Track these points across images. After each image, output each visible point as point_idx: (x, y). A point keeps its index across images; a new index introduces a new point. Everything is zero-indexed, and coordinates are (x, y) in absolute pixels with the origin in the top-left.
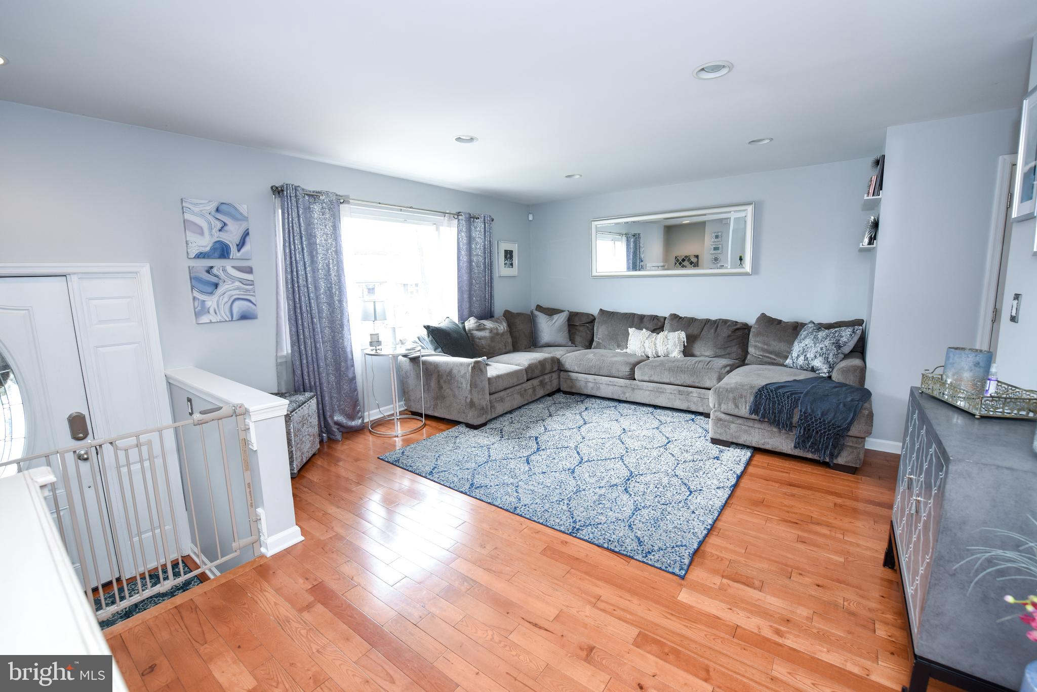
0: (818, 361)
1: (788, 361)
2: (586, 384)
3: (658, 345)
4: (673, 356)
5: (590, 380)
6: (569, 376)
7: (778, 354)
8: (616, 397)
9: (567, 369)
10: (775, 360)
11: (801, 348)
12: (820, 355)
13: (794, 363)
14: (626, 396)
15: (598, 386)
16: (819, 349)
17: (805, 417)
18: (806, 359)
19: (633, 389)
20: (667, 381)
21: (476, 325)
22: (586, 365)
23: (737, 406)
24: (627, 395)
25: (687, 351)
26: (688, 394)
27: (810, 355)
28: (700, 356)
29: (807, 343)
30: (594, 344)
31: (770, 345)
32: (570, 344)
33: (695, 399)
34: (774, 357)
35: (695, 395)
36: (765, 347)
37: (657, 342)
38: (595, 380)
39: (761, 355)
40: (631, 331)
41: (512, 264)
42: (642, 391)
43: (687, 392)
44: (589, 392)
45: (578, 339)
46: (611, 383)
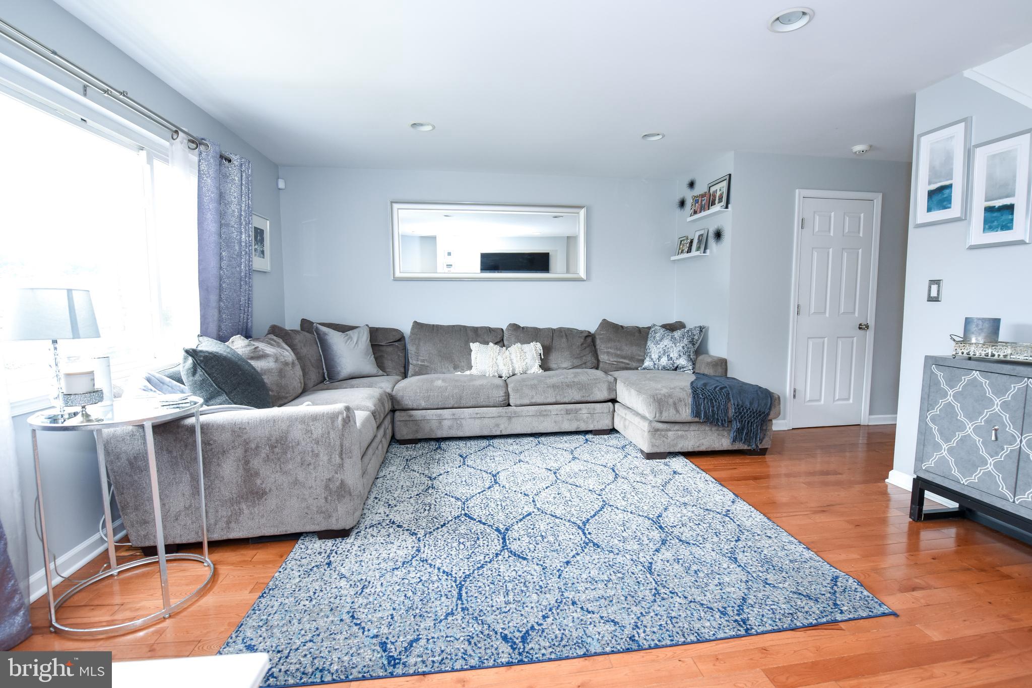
0: (684, 360)
1: (647, 363)
2: (440, 423)
3: (514, 361)
4: (532, 372)
5: (446, 417)
6: (411, 416)
7: (631, 358)
8: (486, 433)
9: (405, 407)
10: (628, 364)
11: (661, 349)
12: (684, 354)
13: (655, 364)
14: (500, 429)
15: (458, 422)
16: (681, 348)
17: (739, 409)
18: (670, 359)
19: (510, 418)
20: (553, 400)
21: (248, 349)
22: (438, 396)
23: (677, 411)
24: (502, 427)
25: (545, 366)
26: (577, 411)
27: (674, 355)
28: (556, 369)
29: (665, 344)
30: (411, 369)
31: (622, 350)
32: (381, 372)
33: (585, 416)
34: (627, 361)
35: (584, 411)
36: (619, 352)
37: (513, 357)
38: (454, 415)
39: (615, 361)
40: (474, 346)
41: (263, 252)
42: (521, 419)
43: (576, 409)
44: (445, 434)
45: (389, 364)
46: (478, 416)
